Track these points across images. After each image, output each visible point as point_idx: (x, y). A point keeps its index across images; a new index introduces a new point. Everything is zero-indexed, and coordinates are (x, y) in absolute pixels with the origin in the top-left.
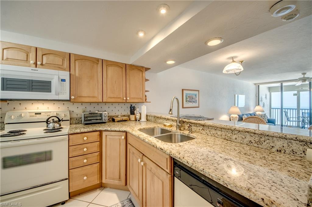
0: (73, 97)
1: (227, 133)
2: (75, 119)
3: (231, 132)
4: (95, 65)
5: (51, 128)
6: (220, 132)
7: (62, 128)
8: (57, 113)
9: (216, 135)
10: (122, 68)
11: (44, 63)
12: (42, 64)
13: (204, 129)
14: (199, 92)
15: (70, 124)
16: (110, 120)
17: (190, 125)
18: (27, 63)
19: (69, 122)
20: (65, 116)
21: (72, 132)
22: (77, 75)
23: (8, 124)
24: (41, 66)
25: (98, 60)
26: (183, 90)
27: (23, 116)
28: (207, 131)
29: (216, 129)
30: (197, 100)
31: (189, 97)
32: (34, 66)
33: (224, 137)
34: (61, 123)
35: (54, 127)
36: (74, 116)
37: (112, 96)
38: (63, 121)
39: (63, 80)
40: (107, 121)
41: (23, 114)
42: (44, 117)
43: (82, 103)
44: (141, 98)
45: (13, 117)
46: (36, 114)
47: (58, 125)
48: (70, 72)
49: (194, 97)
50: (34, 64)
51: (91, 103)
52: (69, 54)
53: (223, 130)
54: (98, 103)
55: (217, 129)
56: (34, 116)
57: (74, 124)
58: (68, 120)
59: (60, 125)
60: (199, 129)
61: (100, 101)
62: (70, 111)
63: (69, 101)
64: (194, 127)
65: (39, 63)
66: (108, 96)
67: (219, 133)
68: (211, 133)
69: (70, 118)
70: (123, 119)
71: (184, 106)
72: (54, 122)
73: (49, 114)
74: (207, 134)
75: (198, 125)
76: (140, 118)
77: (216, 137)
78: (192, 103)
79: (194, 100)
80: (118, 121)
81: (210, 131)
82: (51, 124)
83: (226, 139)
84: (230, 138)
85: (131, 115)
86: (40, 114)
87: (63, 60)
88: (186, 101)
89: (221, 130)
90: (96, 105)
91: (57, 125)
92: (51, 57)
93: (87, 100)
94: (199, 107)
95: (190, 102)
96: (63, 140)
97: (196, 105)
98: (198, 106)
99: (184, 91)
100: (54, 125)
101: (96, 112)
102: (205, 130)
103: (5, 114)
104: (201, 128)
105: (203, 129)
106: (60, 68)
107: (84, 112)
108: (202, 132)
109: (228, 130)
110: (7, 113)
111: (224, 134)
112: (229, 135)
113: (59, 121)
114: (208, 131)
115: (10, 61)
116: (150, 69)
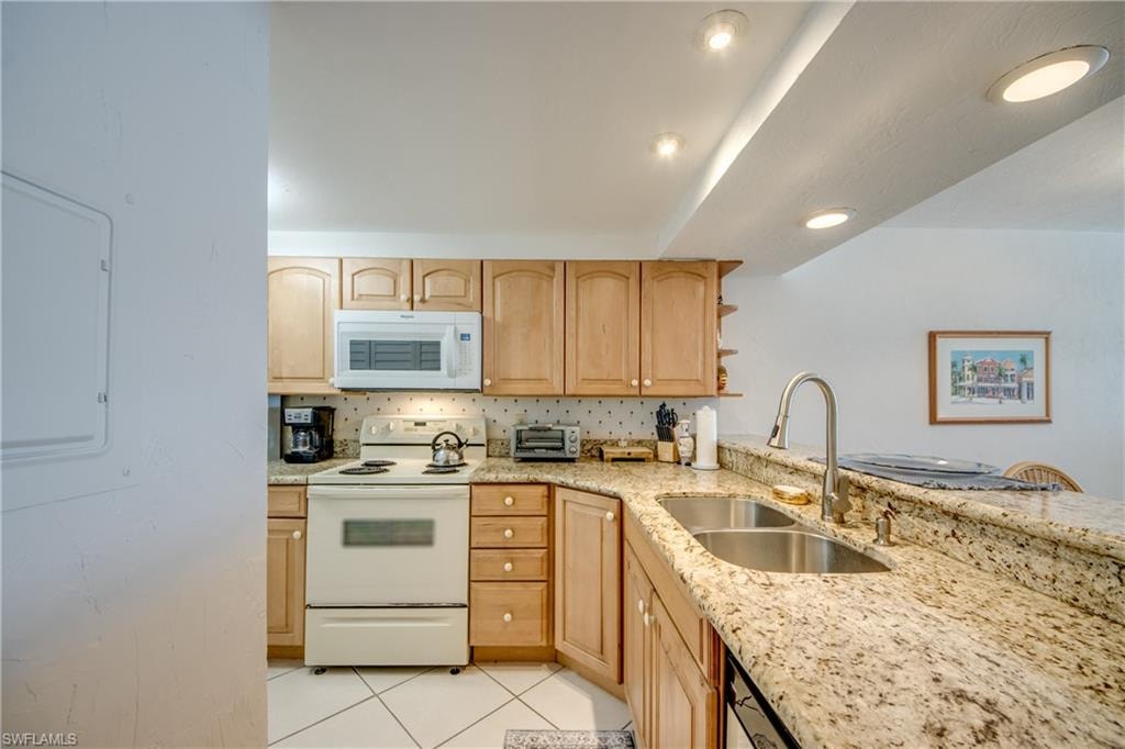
0: (487, 382)
1: (1090, 575)
2: (500, 443)
3: (1115, 569)
4: (545, 284)
5: (441, 463)
6: (1048, 560)
7: (464, 464)
8: (457, 425)
9: (1025, 576)
10: (628, 278)
11: (427, 297)
12: (423, 301)
13: (959, 533)
14: (1047, 339)
15: (488, 456)
16: (594, 452)
17: (889, 505)
18: (395, 301)
19: (484, 449)
20: (476, 432)
21: (477, 479)
22: (498, 318)
23: (367, 445)
24: (420, 305)
25: (551, 265)
26: (932, 337)
27: (391, 428)
28: (976, 545)
29: (1021, 540)
30: (1030, 385)
31: (974, 369)
32: (408, 306)
33: (1069, 593)
34: (465, 451)
35: (448, 461)
36: (498, 434)
37: (593, 374)
38: (468, 445)
39: (465, 337)
40: (577, 455)
41: (392, 424)
42: (428, 434)
43: (516, 398)
44: (697, 380)
45: (374, 430)
46: (417, 424)
47: (456, 457)
48: (482, 313)
49: (1013, 367)
50: (408, 301)
51: (538, 398)
52: (479, 263)
53: (1062, 551)
54: (557, 398)
55: (1031, 542)
56: (412, 430)
57: (495, 457)
58: (483, 445)
59: (461, 457)
60: (936, 532)
61: (556, 393)
62: (487, 421)
63: (481, 391)
64: (910, 519)
65: (417, 298)
66: (580, 378)
67: (1042, 565)
68: (998, 558)
69: (488, 441)
70: (629, 454)
71: (941, 415)
72: (449, 449)
73: (441, 425)
74: (973, 562)
75: (928, 511)
76: (694, 457)
77: (1024, 585)
78: (997, 401)
79: (1014, 385)
80: (614, 460)
81: (989, 549)
82: (442, 452)
83: (1081, 603)
84: (1108, 605)
85: (659, 443)
86: (424, 424)
87: (467, 282)
88: (957, 391)
89: (1050, 549)
90: (550, 404)
91: (454, 457)
92: (442, 278)
93: (521, 389)
94: (1049, 421)
95: (983, 392)
96: (457, 496)
97: (1034, 408)
98: (1042, 415)
99: (940, 341)
100: (448, 457)
101: (550, 426)
102: (965, 541)
103: (362, 421)
104: (945, 529)
105: (954, 534)
106: (459, 304)
107: (521, 423)
108: (947, 545)
109: (1093, 559)
110: (365, 421)
111: (1069, 576)
112: (1100, 587)
113: (460, 445)
114: (978, 548)
115: (367, 300)
116: (741, 262)
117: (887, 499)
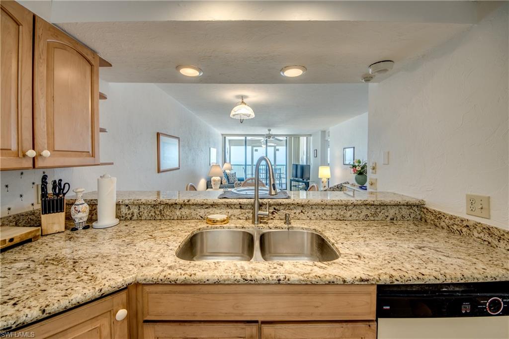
1: (340, 211)
3: (345, 208)
6: (330, 210)
9: (324, 217)
13: (304, 211)
17: (274, 209)
28: (310, 213)
29: (323, 207)
33: (335, 218)
53: (333, 207)
55: (326, 207)
60: (295, 213)
64: (284, 211)
67: (328, 212)
68: (317, 215)
74: (309, 218)
75: (292, 207)
77: (324, 220)
81: (314, 213)
83: (338, 219)
84: (344, 217)
89: (331, 207)
102: (306, 213)
104: (299, 211)
105: (302, 212)
108: (299, 216)
109: (341, 207)
111: (335, 213)
112: (342, 213)
114: (310, 214)
116: (111, 65)
117: (273, 207)
